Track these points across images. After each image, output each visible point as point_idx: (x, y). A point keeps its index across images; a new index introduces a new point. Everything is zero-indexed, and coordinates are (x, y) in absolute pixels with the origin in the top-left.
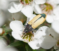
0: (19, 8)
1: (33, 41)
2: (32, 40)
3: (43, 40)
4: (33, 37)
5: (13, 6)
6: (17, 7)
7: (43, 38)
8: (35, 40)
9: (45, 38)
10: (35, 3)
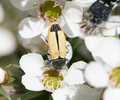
0: (38, 29)
1: (61, 88)
2: (59, 86)
3: (76, 91)
4: (62, 82)
5: (28, 25)
6: (35, 26)
7: (77, 89)
8: (65, 86)
9: (78, 88)
10: (64, 19)
